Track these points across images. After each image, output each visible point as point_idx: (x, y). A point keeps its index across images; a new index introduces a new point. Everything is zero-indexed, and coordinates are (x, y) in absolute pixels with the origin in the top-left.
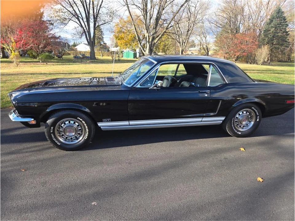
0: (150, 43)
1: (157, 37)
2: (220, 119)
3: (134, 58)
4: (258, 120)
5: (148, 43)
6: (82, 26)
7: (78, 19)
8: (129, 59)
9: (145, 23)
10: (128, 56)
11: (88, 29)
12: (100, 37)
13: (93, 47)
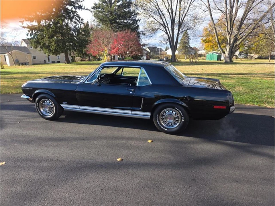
0: (231, 45)
1: (241, 38)
2: (147, 115)
3: (218, 60)
4: (183, 120)
5: (228, 45)
6: (167, 33)
7: (165, 27)
8: (212, 61)
9: (227, 26)
10: (211, 58)
11: (171, 36)
12: (186, 41)
13: (174, 51)
